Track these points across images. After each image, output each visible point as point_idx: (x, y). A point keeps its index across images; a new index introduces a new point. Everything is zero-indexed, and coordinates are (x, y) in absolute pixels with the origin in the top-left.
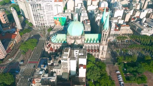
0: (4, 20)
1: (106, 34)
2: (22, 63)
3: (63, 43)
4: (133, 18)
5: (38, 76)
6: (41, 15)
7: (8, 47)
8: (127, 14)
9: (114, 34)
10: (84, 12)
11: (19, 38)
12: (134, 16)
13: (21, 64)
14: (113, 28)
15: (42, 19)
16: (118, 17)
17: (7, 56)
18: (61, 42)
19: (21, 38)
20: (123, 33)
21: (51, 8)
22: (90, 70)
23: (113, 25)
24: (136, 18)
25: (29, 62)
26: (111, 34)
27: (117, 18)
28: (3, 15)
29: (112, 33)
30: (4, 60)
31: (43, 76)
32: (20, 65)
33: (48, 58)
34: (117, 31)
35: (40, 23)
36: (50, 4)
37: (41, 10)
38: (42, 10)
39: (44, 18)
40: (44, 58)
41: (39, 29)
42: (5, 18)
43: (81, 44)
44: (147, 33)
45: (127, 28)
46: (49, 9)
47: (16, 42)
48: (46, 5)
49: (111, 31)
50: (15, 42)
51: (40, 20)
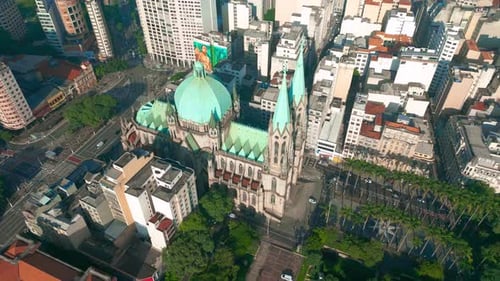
0: (72, 22)
2: (50, 155)
3: (160, 132)
4: (482, 100)
5: (33, 207)
6: (166, 26)
7: (43, 102)
8: (455, 80)
9: (359, 146)
10: (286, 42)
11: (91, 81)
12: (490, 95)
13: (49, 157)
14: (356, 122)
15: (168, 38)
16: (412, 84)
17: (32, 124)
18: (157, 129)
19: (96, 84)
20: (393, 151)
21: (195, 11)
22: (180, 240)
23: (355, 113)
24: (492, 107)
25: (70, 158)
26: (346, 141)
27: (405, 88)
28: (70, 10)
29: (352, 139)
30: (21, 135)
31: (46, 213)
32: (46, 159)
34: (370, 139)
35: (164, 49)
37: (168, 11)
38: (170, 13)
39: (173, 36)
40: (94, 159)
41: (158, 66)
42: (73, 17)
43: (208, 150)
44: (489, 178)
45: (406, 138)
46: (189, 11)
47: (75, 91)
49: (348, 133)
50: (70, 91)
51: (165, 41)
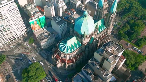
1: (112, 18)
6: (5, 27)
15: (8, 32)
21: (16, 12)
33: (78, 73)
35: (7, 38)
36: (13, 7)
37: (4, 19)
38: (6, 20)
39: (10, 29)
40: (74, 77)
46: (13, 14)
48: (8, 11)
51: (7, 35)
